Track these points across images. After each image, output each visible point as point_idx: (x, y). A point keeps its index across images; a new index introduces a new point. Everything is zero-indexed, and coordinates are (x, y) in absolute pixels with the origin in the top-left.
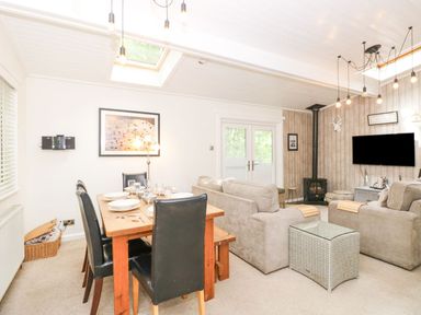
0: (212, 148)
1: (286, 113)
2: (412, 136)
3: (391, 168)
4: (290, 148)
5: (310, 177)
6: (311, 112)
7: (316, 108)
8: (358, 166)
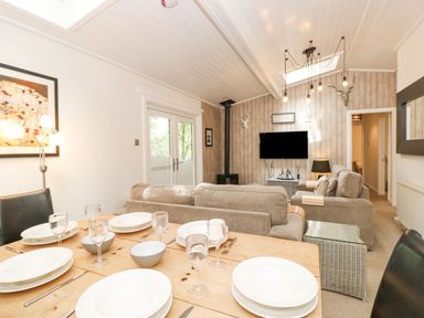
0: (137, 143)
1: (204, 106)
2: (306, 133)
3: (289, 160)
4: (207, 144)
5: (223, 172)
6: (223, 108)
7: (228, 104)
8: (263, 160)
